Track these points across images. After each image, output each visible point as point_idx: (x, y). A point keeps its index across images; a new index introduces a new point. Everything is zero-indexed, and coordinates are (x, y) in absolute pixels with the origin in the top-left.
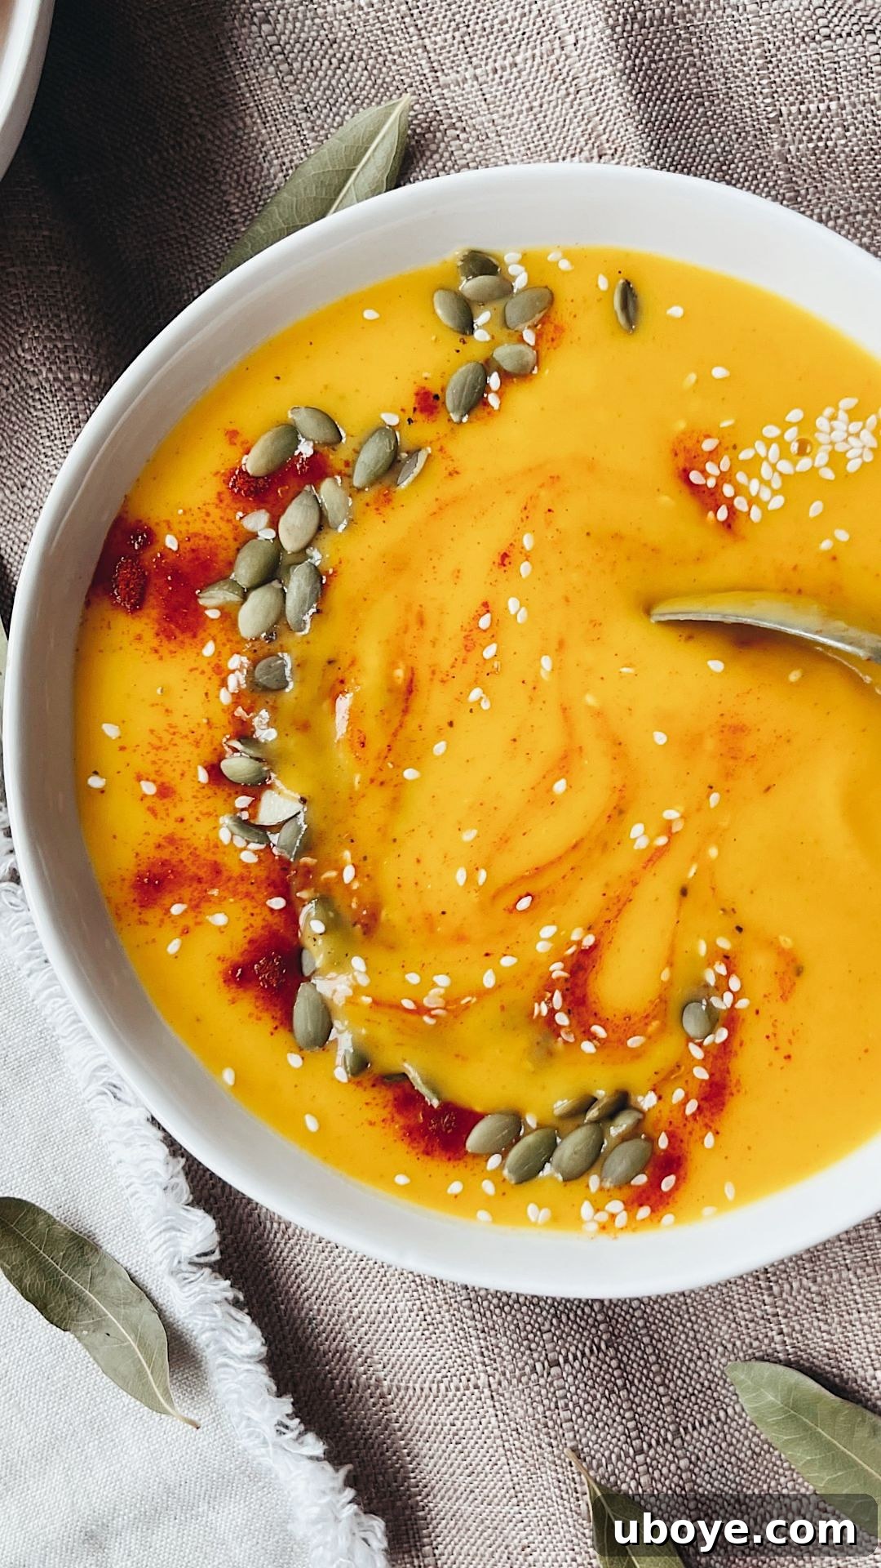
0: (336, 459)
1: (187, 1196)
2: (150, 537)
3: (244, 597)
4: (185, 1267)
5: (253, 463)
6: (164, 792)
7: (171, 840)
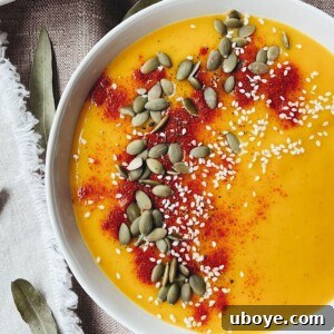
0: (169, 72)
1: (71, 286)
2: (108, 83)
3: (136, 114)
4: (66, 310)
5: (144, 69)
6: (96, 162)
7: (94, 178)
